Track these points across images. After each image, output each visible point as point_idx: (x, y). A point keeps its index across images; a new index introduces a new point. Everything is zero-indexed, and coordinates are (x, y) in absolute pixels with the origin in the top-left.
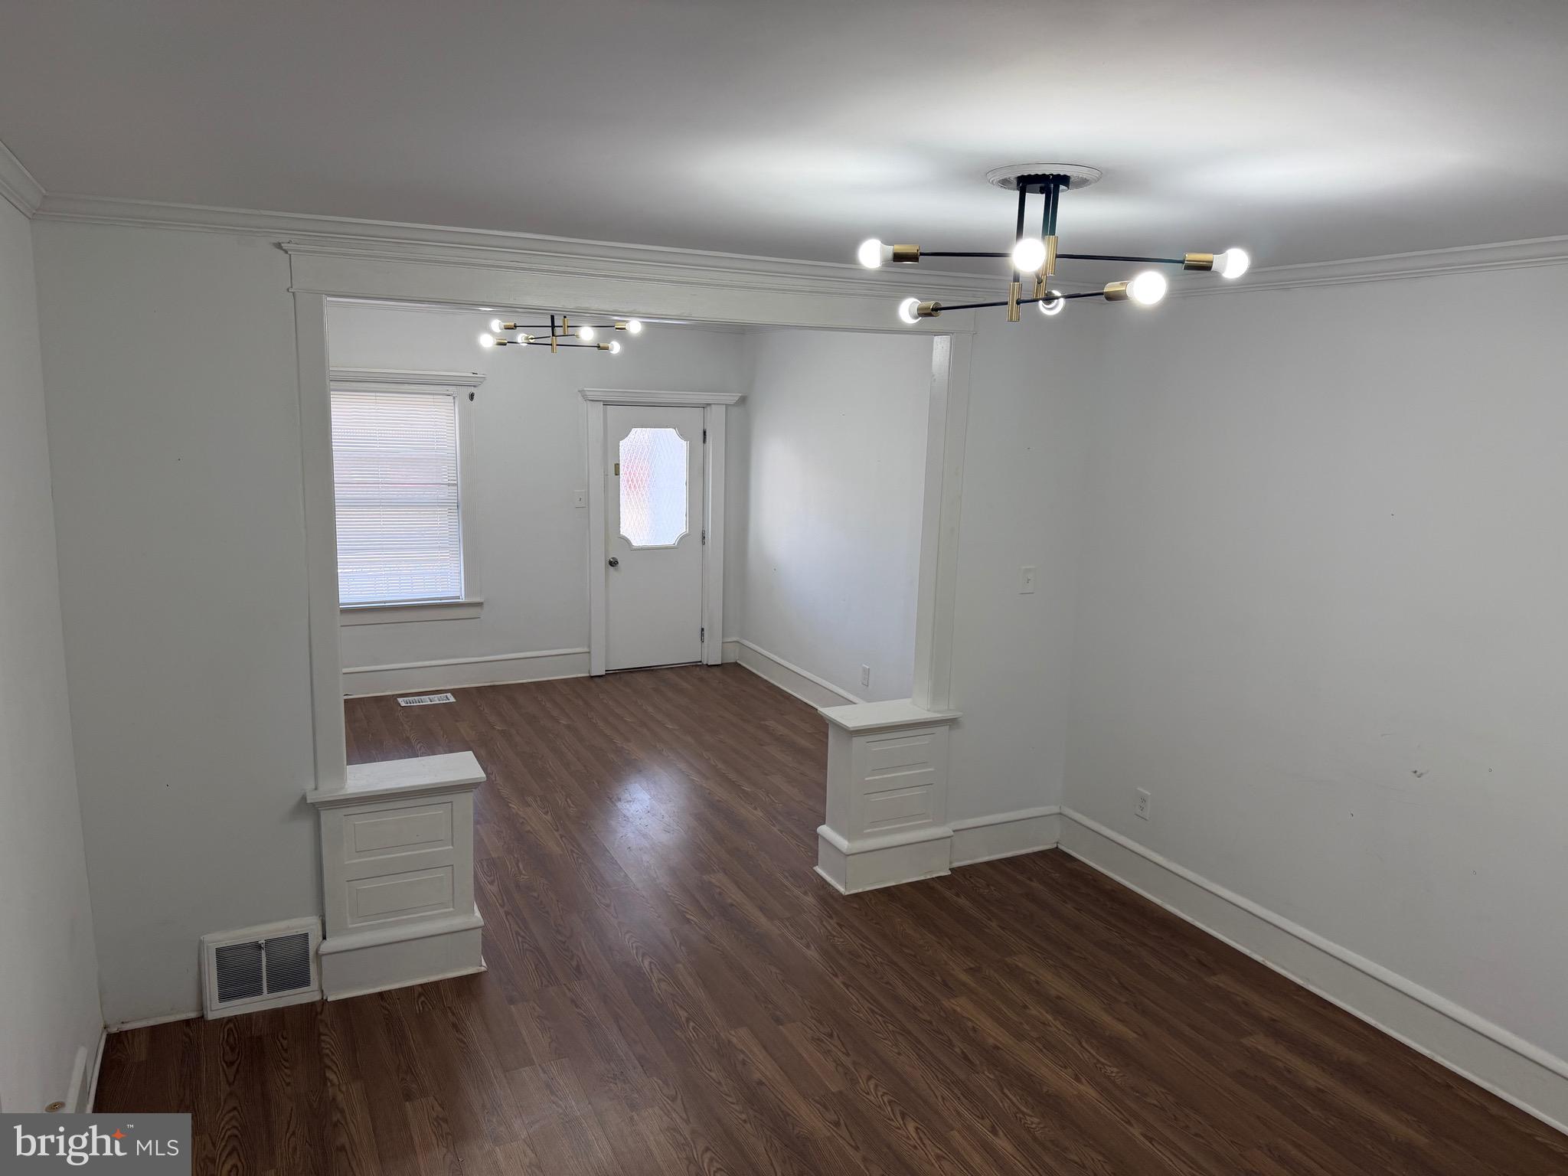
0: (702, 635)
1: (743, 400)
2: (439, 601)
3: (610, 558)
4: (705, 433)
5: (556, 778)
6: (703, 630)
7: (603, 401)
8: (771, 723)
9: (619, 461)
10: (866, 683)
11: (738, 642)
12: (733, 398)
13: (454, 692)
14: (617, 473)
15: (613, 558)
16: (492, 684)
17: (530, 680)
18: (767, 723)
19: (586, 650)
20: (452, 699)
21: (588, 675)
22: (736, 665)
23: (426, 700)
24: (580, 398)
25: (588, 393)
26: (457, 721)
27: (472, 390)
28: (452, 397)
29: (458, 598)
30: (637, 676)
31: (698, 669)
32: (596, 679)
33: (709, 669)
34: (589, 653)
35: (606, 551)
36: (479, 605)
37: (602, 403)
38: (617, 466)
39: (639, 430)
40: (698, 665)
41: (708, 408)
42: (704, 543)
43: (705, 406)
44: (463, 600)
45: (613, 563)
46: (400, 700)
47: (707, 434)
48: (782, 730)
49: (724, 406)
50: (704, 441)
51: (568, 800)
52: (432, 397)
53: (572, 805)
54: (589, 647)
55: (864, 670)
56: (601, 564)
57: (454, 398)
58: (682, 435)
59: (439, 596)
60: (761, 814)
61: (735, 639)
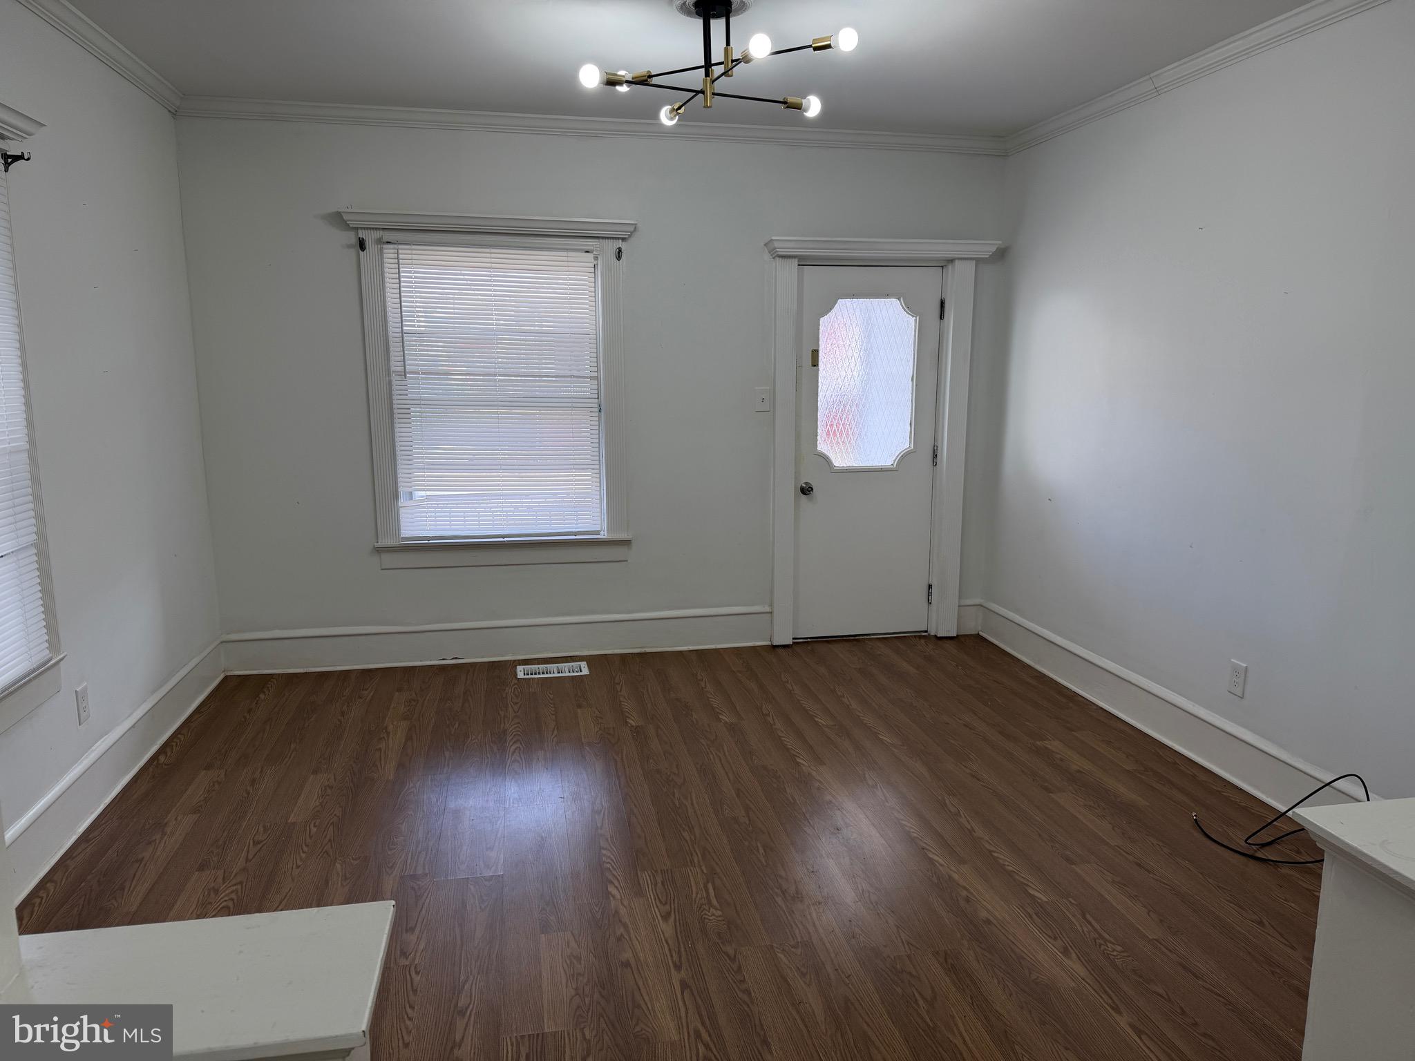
0: (929, 594)
1: (1001, 255)
2: (573, 537)
3: (802, 483)
4: (942, 304)
5: (697, 831)
6: (930, 586)
7: (800, 258)
8: (1054, 745)
9: (818, 346)
10: (1238, 691)
11: (982, 606)
12: (986, 248)
13: (590, 660)
14: (815, 363)
15: (806, 483)
16: (643, 650)
17: (692, 648)
18: (1047, 744)
19: (767, 609)
20: (585, 671)
21: (768, 643)
22: (978, 638)
23: (553, 671)
24: (767, 257)
25: (776, 244)
26: (579, 706)
27: (620, 244)
28: (590, 256)
29: (598, 533)
30: (836, 648)
31: (923, 641)
32: (780, 651)
33: (940, 642)
34: (771, 613)
35: (797, 474)
36: (626, 543)
37: (796, 262)
38: (815, 353)
39: (848, 301)
40: (921, 636)
41: (950, 267)
42: (935, 464)
43: (945, 264)
44: (604, 535)
45: (806, 490)
46: (520, 669)
47: (946, 305)
48: (1077, 762)
49: (974, 262)
50: (942, 316)
51: (710, 886)
52: (565, 254)
53: (715, 902)
54: (771, 605)
55: (1236, 669)
56: (788, 491)
57: (596, 258)
58: (910, 308)
59: (574, 530)
60: (1080, 970)
61: (977, 601)
